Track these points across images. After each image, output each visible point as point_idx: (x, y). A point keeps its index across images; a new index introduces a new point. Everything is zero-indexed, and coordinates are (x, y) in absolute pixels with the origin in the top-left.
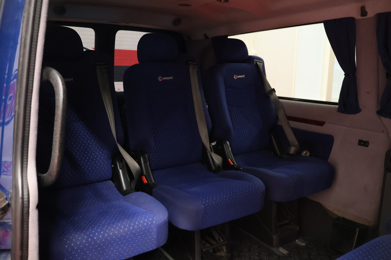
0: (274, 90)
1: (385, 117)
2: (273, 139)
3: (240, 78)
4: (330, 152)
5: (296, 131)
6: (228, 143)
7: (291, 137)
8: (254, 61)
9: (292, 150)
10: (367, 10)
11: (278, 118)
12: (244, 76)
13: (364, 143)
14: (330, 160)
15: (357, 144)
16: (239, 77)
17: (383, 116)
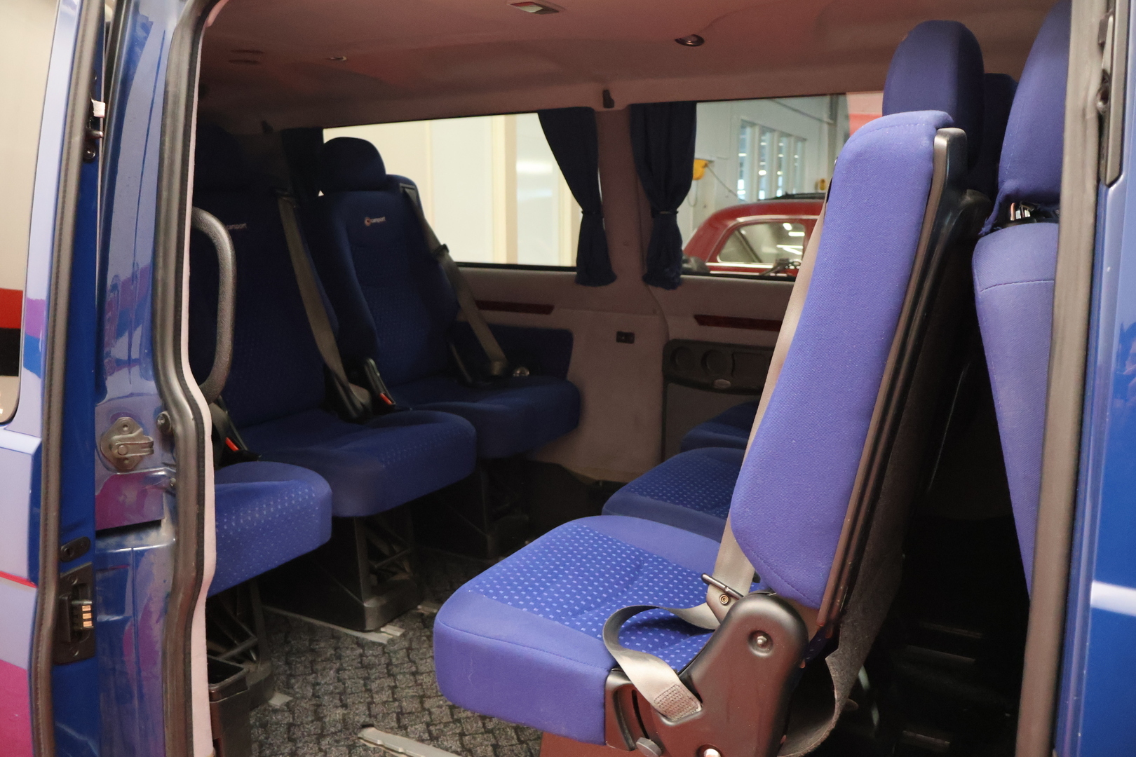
0: (445, 248)
1: (656, 286)
2: (454, 350)
3: (376, 223)
4: (568, 363)
5: (497, 331)
6: (372, 362)
7: (491, 345)
8: (398, 186)
9: (497, 368)
10: (614, 96)
11: (459, 306)
12: (383, 219)
13: (625, 338)
14: (569, 377)
15: (615, 339)
16: (375, 221)
17: (652, 284)
